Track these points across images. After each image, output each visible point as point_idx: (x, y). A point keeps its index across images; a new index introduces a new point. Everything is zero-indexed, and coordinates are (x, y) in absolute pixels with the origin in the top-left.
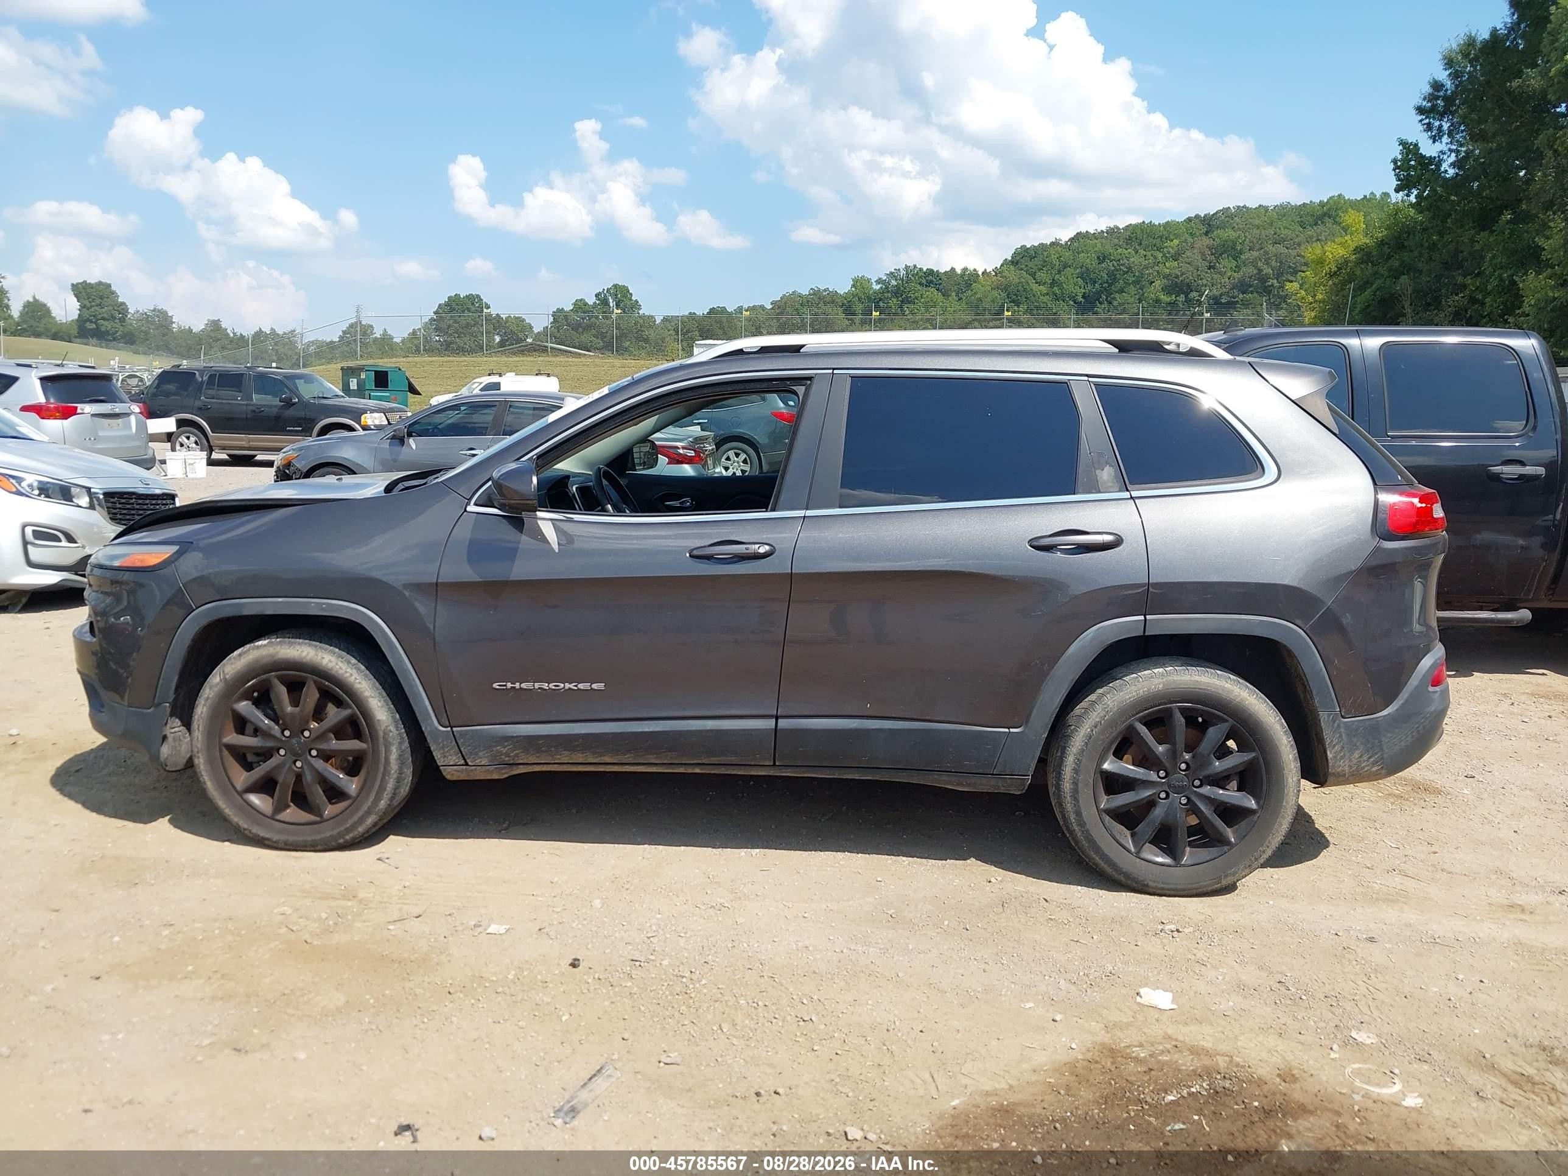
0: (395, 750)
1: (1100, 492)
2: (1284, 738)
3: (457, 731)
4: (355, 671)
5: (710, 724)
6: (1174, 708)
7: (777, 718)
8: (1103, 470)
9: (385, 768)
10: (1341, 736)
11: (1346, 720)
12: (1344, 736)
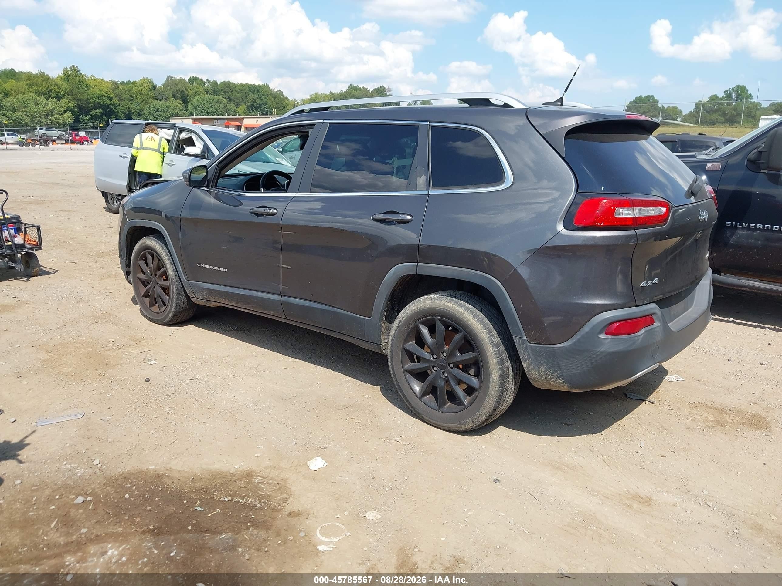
0: (175, 287)
1: (417, 190)
2: (491, 348)
3: (191, 283)
4: (164, 252)
5: (260, 294)
6: (436, 319)
7: (281, 296)
8: (421, 177)
9: (172, 295)
10: (529, 354)
11: (532, 345)
12: (531, 355)
